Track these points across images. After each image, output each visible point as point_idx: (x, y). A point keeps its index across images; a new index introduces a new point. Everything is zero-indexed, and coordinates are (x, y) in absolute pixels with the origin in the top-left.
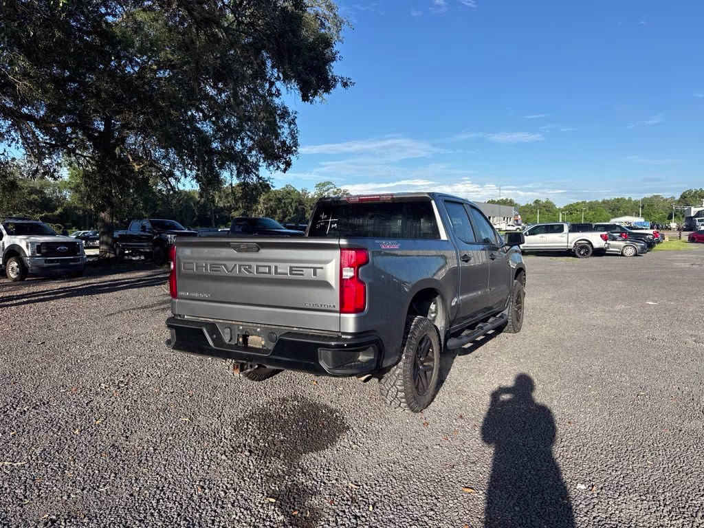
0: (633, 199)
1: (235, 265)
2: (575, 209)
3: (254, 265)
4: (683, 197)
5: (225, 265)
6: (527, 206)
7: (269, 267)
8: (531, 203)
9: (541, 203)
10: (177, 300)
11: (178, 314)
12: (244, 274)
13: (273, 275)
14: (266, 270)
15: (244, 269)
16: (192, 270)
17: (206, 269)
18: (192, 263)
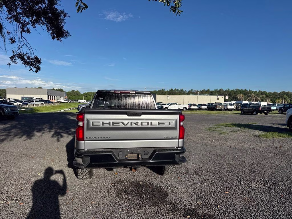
1: (129, 122)
2: (88, 95)
3: (140, 122)
5: (123, 123)
6: (69, 92)
7: (148, 122)
8: (71, 91)
9: (75, 91)
10: (83, 142)
11: (84, 149)
12: (134, 126)
13: (150, 126)
14: (146, 124)
15: (134, 124)
16: (99, 125)
17: (110, 125)
18: (99, 122)
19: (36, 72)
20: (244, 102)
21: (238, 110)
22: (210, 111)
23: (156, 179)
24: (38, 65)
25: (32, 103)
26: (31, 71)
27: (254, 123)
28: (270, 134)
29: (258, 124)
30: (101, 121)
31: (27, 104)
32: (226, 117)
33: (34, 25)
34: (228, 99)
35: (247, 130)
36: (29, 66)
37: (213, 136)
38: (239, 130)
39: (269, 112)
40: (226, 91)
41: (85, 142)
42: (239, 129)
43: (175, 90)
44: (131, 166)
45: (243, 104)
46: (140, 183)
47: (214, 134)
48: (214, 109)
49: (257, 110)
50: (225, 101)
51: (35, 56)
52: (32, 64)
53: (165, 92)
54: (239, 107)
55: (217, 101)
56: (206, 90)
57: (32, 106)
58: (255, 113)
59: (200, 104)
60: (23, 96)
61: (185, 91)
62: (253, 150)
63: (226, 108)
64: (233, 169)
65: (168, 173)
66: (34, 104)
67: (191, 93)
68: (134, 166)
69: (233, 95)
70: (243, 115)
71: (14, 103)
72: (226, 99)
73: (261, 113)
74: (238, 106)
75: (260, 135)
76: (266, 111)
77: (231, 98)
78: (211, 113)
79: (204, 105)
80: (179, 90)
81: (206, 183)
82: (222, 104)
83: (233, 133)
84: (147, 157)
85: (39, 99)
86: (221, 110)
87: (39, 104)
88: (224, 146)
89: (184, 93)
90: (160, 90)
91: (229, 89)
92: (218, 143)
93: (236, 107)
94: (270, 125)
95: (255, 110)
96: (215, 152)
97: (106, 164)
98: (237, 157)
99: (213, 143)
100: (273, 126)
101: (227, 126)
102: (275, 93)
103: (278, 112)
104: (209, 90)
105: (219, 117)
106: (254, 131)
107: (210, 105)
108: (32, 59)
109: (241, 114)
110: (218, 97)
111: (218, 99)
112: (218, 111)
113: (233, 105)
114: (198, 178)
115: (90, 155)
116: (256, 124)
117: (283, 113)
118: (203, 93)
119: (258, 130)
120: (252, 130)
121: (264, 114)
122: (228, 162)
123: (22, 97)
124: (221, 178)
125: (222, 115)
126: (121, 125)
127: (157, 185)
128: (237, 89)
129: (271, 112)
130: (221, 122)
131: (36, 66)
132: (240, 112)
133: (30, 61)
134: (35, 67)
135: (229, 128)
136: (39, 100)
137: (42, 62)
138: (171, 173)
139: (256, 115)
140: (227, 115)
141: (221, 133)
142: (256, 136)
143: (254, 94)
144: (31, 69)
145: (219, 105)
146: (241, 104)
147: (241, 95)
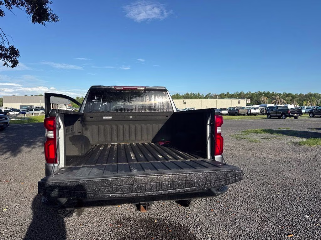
9: (80, 98)
19: (13, 67)
20: (269, 105)
21: (263, 114)
22: (232, 116)
23: (178, 214)
24: (15, 58)
25: (31, 112)
26: (6, 65)
27: (287, 129)
28: (312, 141)
29: (291, 129)
31: (25, 113)
32: (252, 122)
33: (9, 5)
34: (250, 102)
35: (281, 136)
36: (2, 59)
37: (243, 145)
38: (272, 137)
39: (300, 115)
40: (247, 94)
42: (272, 135)
43: (191, 94)
44: (138, 203)
45: (268, 108)
46: (154, 222)
47: (243, 142)
48: (236, 114)
49: (285, 113)
50: (247, 105)
51: (10, 45)
52: (7, 57)
53: (181, 97)
54: (264, 111)
55: (239, 105)
56: (225, 93)
57: (30, 116)
58: (284, 117)
59: (220, 109)
60: (21, 104)
61: (203, 95)
62: (298, 162)
63: (249, 113)
64: (284, 192)
65: (196, 203)
66: (32, 113)
67: (208, 97)
68: (143, 203)
69: (255, 99)
70: (270, 120)
71: (10, 112)
72: (248, 102)
73: (290, 116)
74: (262, 110)
75: (300, 143)
76: (296, 115)
77: (253, 102)
78: (233, 118)
79: (225, 109)
80: (195, 94)
81: (253, 219)
82: (244, 108)
83: (266, 141)
85: (40, 107)
86: (244, 115)
87: (38, 113)
88: (260, 158)
89: (201, 97)
90: (175, 95)
91: (250, 92)
92: (251, 153)
93: (261, 111)
94: (307, 130)
95: (283, 114)
96: (251, 166)
98: (282, 173)
99: (246, 155)
100: (310, 131)
101: (256, 132)
102: (300, 95)
103: (308, 115)
104: (228, 93)
105: (243, 122)
106: (291, 137)
107: (232, 109)
108: (7, 50)
109: (268, 118)
110: (239, 100)
111: (239, 103)
112: (241, 116)
113: (257, 108)
114: (240, 210)
116: (290, 130)
117: (315, 116)
118: (222, 96)
119: (295, 136)
120: (288, 137)
121: (293, 118)
122: (273, 181)
123: (20, 106)
124: (272, 208)
125: (246, 120)
127: (181, 225)
128: (259, 92)
129: (302, 115)
130: (248, 128)
131: (13, 60)
132: (266, 116)
133: (4, 52)
134: (11, 61)
135: (259, 134)
136: (40, 109)
137: (20, 53)
138: (200, 205)
139: (284, 119)
140: (252, 120)
141: (251, 141)
142: (296, 143)
143: (279, 96)
144: (5, 64)
145: (241, 109)
146: (266, 107)
147: (265, 97)
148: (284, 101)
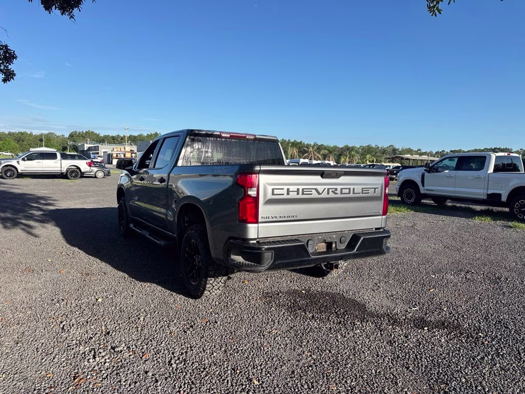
0: (34, 134)
1: (325, 189)
3: (339, 188)
4: (71, 136)
5: (316, 190)
7: (350, 189)
10: (256, 225)
11: (258, 238)
12: (332, 195)
13: (351, 195)
14: (347, 191)
15: (332, 191)
16: (283, 194)
17: (298, 194)
18: (283, 189)
19: (5, 81)
30: (286, 187)
41: (260, 225)
46: (301, 292)
84: (343, 246)
97: (297, 262)
115: (275, 248)
126: (315, 195)
143: (313, 148)
147: (295, 149)
148: (319, 156)
